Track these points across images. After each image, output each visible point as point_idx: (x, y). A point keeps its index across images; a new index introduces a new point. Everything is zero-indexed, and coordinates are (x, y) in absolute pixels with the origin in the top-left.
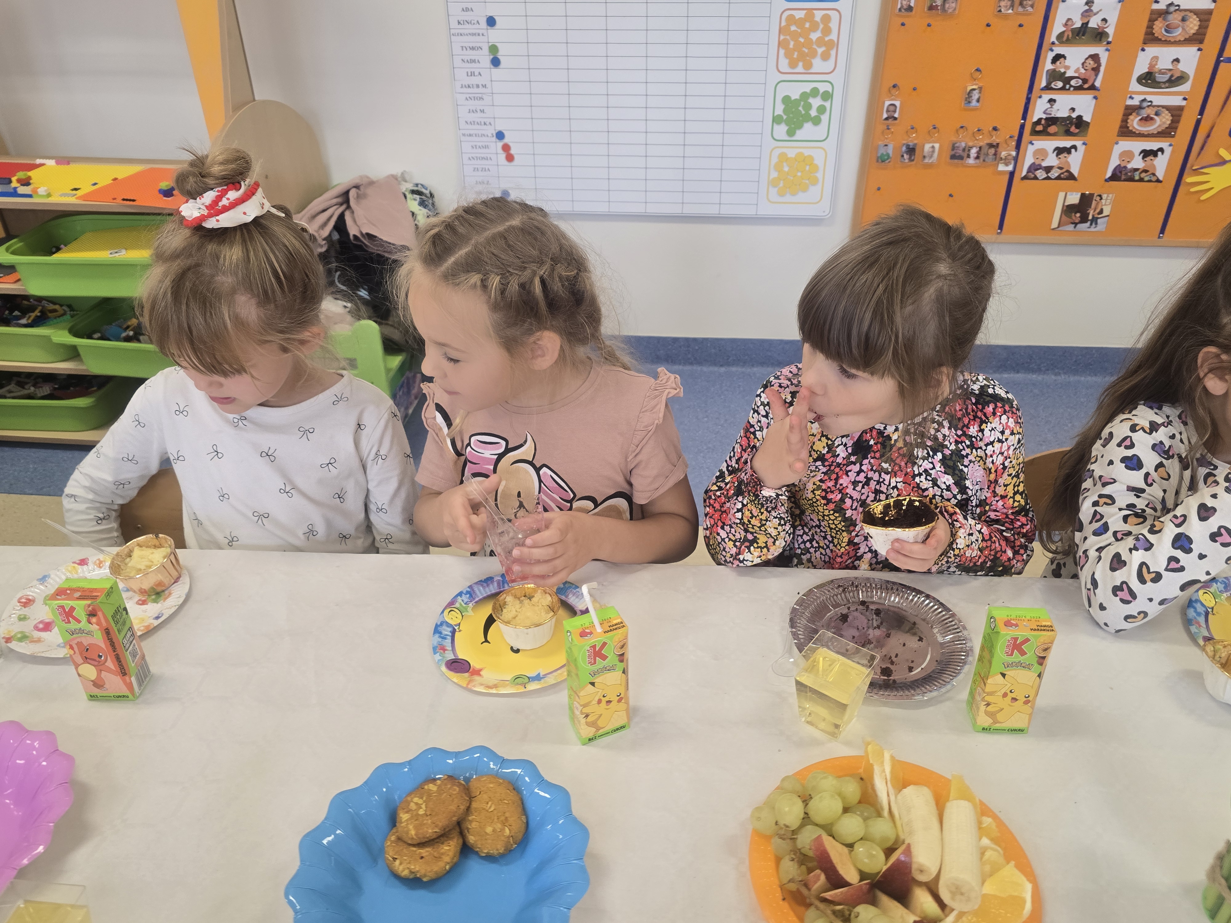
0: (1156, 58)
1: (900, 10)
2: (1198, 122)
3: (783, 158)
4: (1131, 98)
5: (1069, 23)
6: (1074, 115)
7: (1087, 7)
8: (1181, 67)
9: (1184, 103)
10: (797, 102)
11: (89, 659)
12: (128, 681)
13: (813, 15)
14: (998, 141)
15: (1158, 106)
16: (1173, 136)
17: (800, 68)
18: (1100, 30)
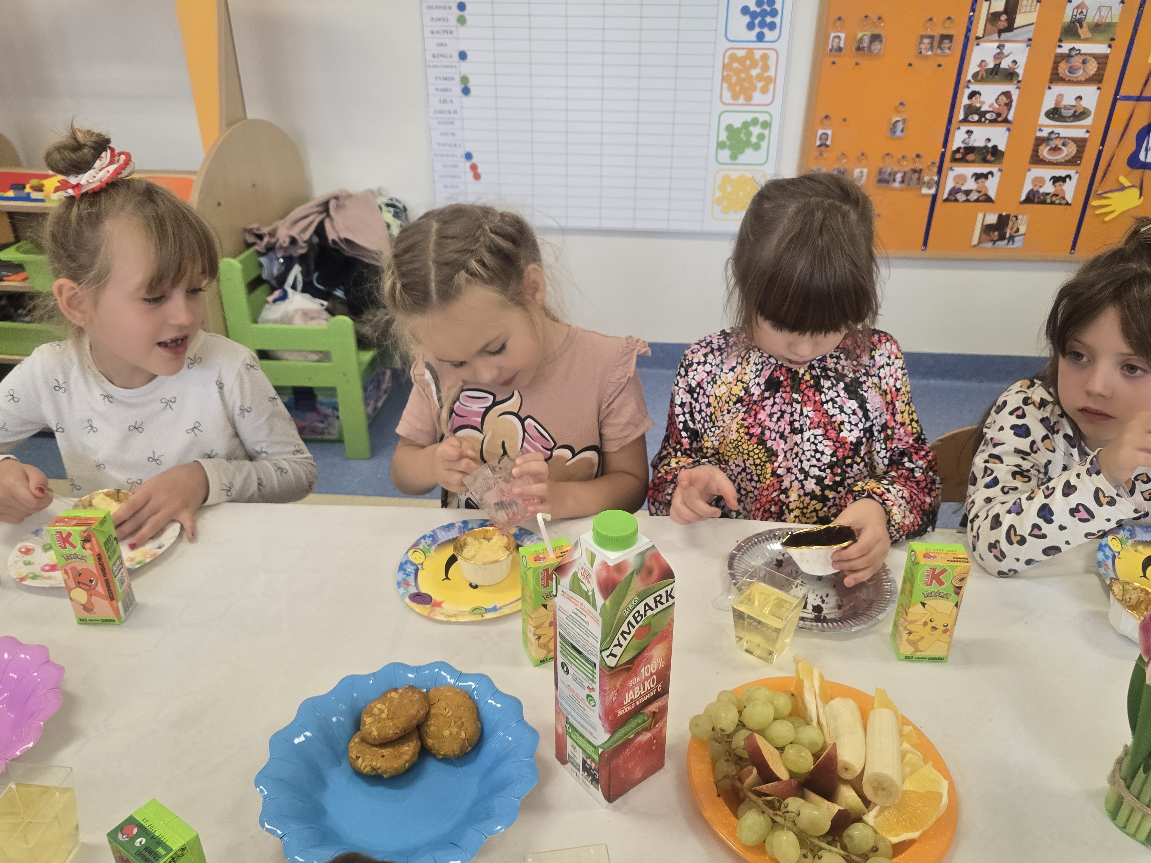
0: (1061, 96)
1: (831, 50)
2: (1100, 153)
3: (726, 179)
4: (1041, 130)
5: (983, 64)
6: (990, 145)
7: (998, 51)
8: (1084, 103)
9: (1087, 135)
10: (739, 130)
11: (82, 583)
12: (115, 605)
13: (753, 54)
14: (921, 167)
15: (1065, 138)
16: (1079, 164)
17: (742, 100)
18: (1011, 71)
